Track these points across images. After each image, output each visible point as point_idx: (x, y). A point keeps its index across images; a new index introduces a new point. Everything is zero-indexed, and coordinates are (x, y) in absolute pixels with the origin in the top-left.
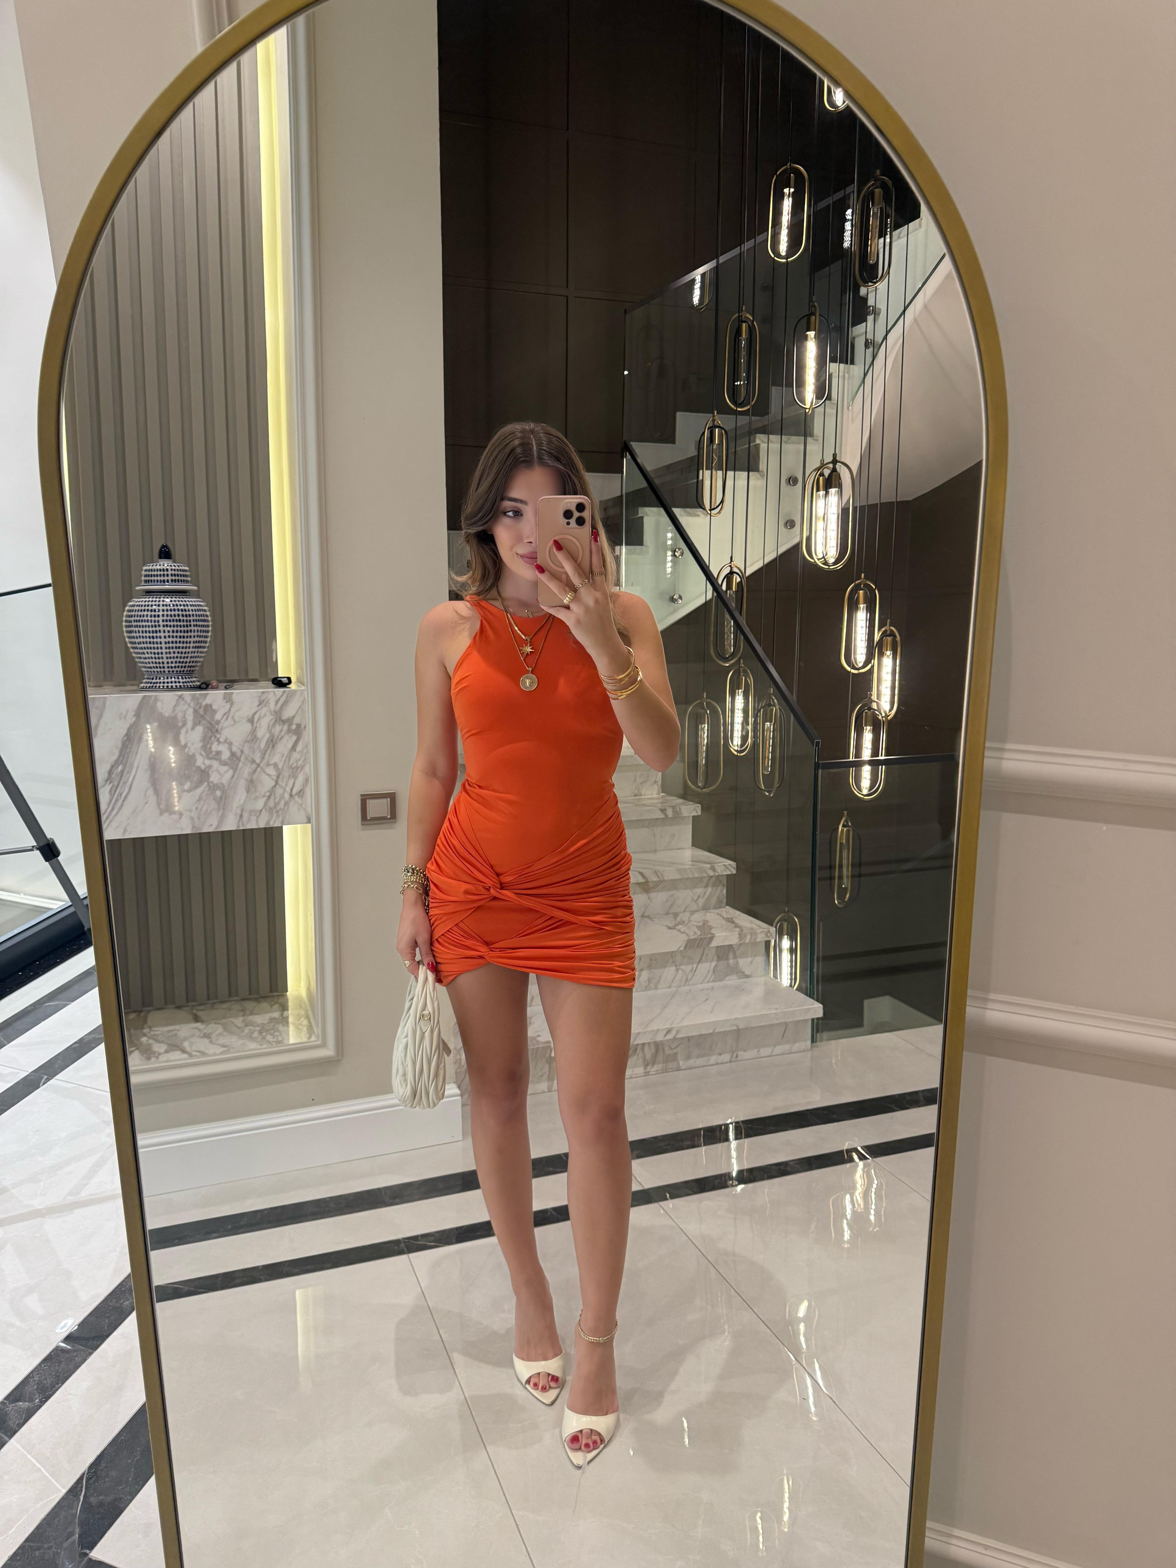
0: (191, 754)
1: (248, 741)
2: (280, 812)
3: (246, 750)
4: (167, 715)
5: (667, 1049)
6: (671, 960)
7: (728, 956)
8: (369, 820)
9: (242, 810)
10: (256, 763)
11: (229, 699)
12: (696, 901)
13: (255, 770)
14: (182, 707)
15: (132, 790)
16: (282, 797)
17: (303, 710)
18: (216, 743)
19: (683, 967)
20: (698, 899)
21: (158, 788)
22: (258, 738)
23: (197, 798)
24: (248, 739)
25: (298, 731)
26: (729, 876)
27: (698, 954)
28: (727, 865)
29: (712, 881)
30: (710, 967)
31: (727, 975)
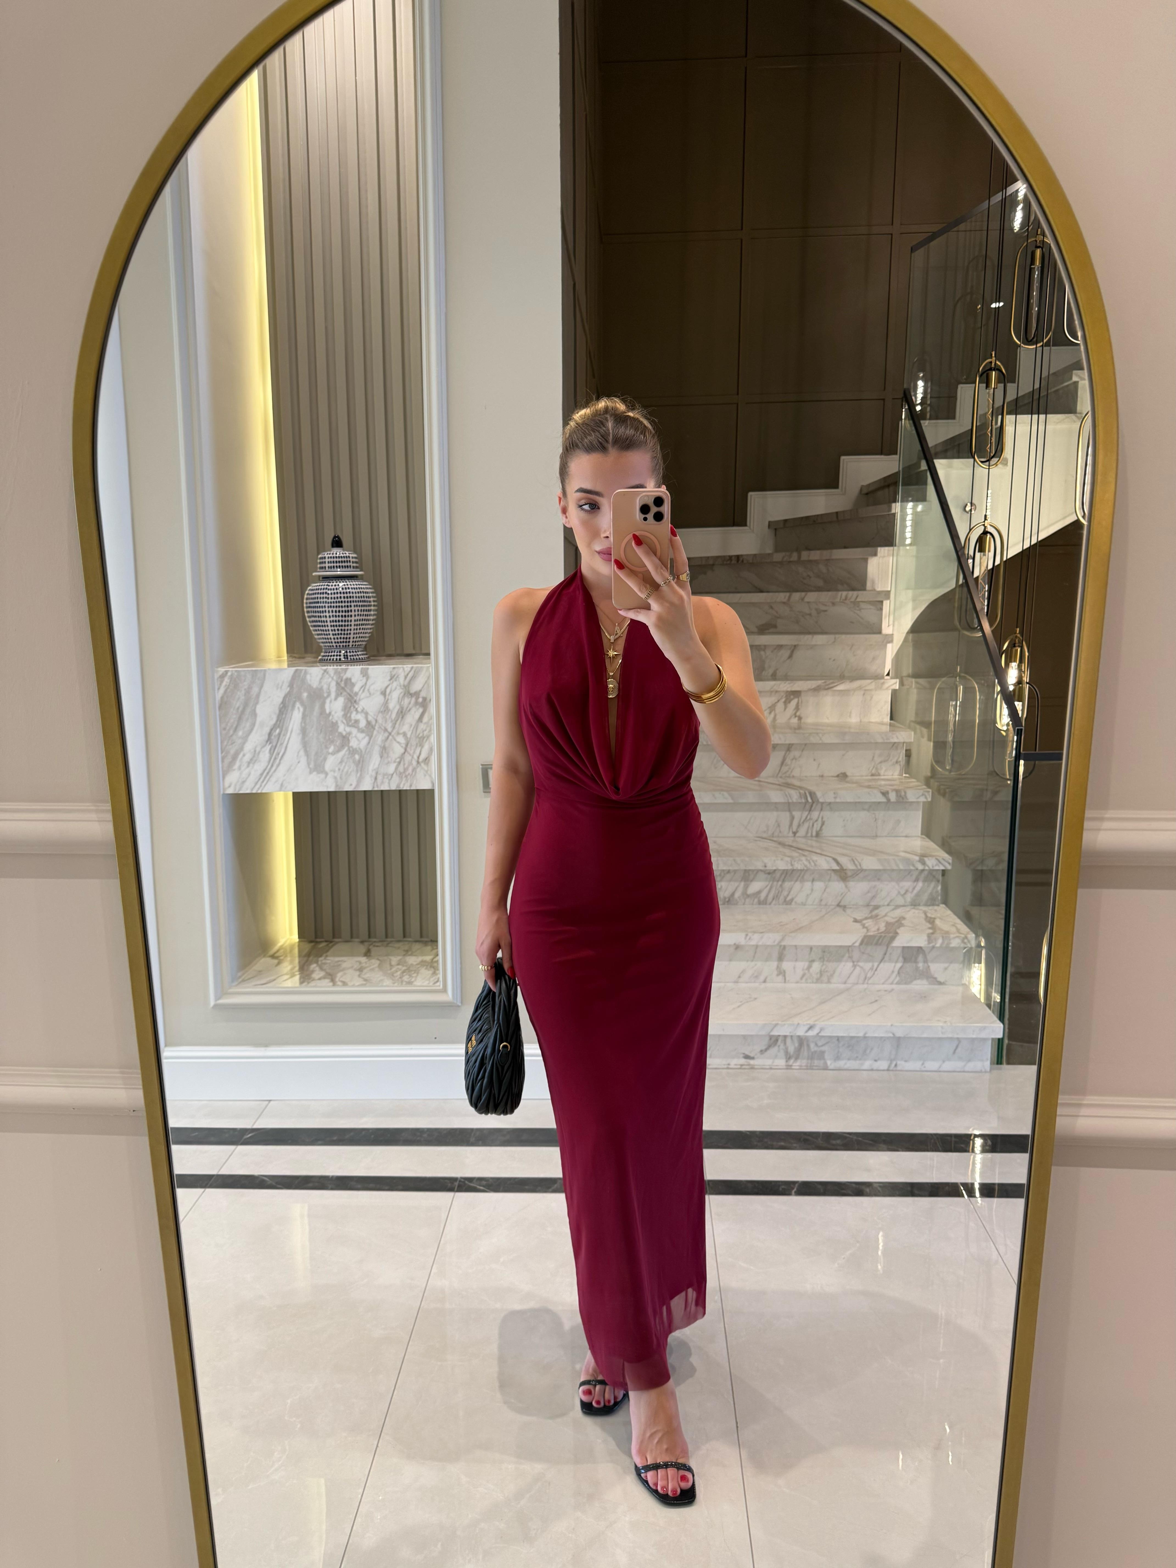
0: (334, 721)
1: (382, 712)
2: (409, 777)
3: (380, 721)
4: (315, 687)
5: (812, 1046)
6: (847, 955)
7: (916, 958)
9: (377, 773)
10: (389, 732)
11: (365, 674)
13: (388, 737)
14: (327, 679)
15: (288, 749)
16: (410, 763)
17: (428, 685)
18: (354, 713)
19: (861, 964)
21: (308, 749)
22: (389, 710)
23: (340, 760)
24: (382, 710)
25: (425, 704)
26: (944, 872)
27: (879, 952)
28: (940, 859)
29: (923, 875)
30: (895, 966)
31: (915, 979)
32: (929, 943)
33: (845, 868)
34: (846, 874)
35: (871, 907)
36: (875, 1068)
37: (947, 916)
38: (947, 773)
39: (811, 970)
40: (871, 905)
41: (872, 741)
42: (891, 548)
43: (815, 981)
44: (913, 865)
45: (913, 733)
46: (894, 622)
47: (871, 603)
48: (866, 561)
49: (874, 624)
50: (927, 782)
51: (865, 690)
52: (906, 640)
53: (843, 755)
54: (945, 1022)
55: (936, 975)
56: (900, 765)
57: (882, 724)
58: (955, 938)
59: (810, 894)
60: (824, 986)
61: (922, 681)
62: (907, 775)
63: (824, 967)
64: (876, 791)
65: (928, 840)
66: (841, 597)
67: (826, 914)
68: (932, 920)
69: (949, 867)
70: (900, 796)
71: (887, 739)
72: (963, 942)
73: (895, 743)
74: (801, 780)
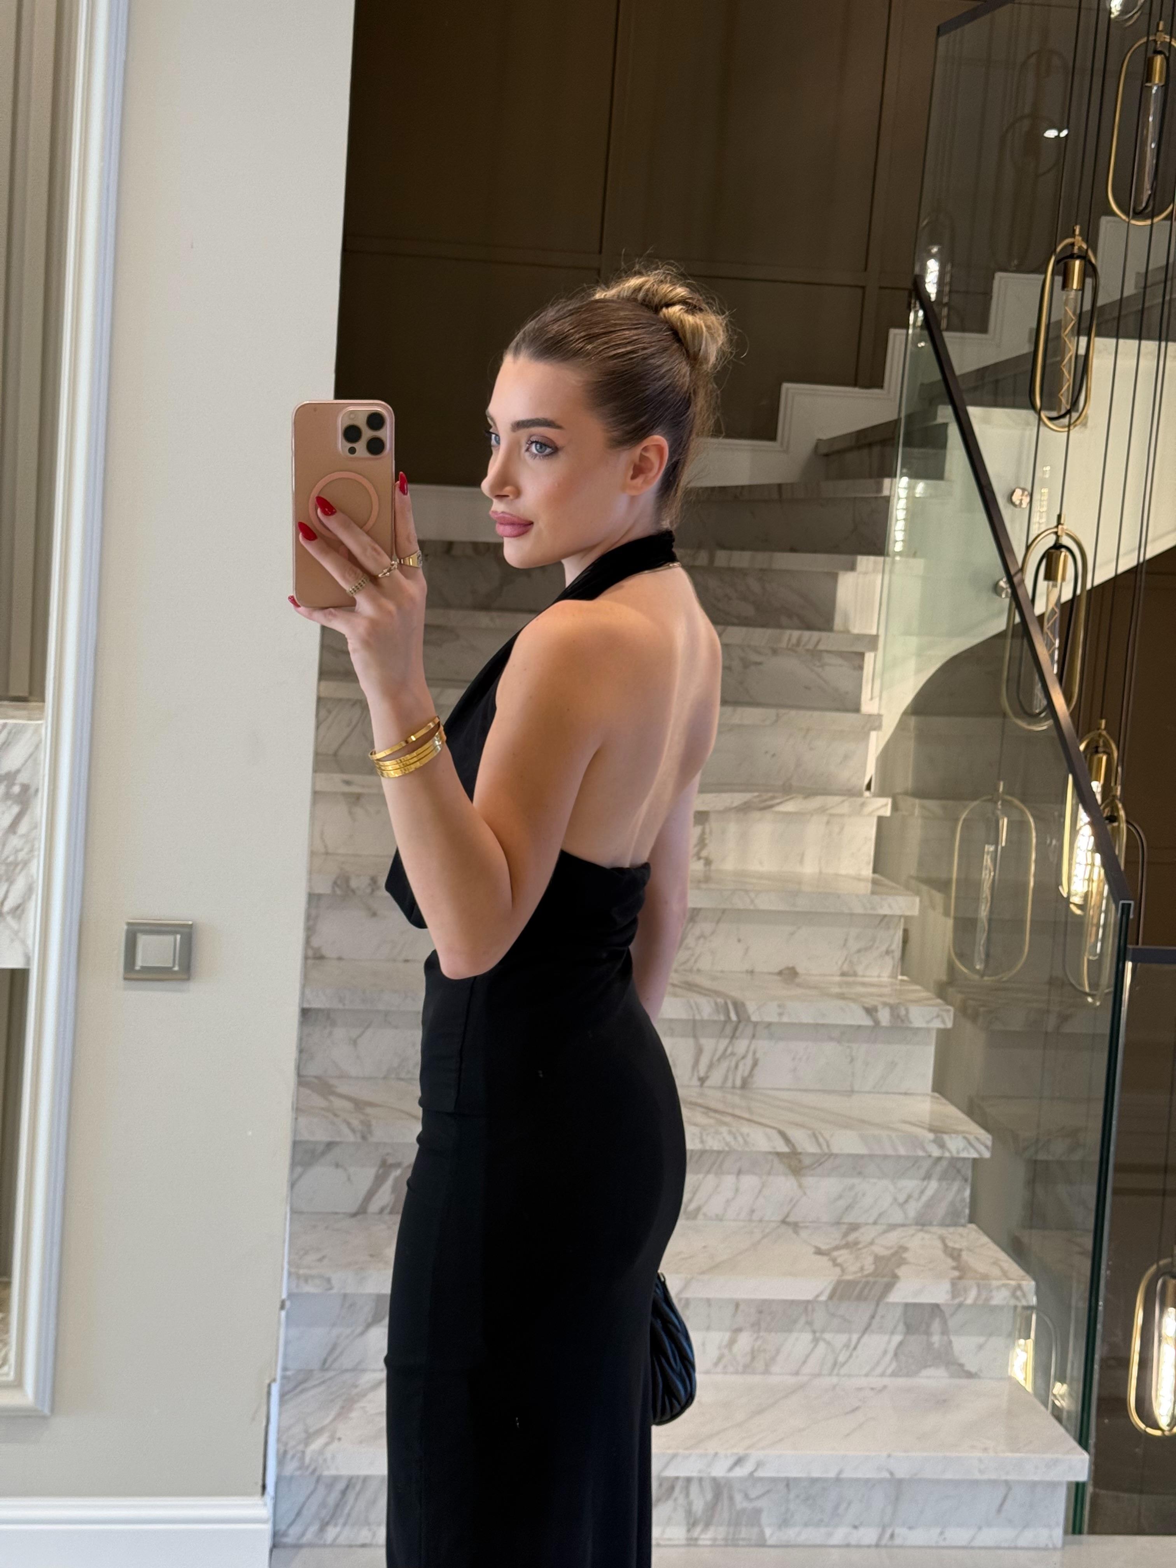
5: (738, 1498)
6: (802, 1320)
7: (928, 1326)
8: (138, 971)
12: (902, 1205)
17: (35, 761)
19: (828, 1336)
20: (906, 1201)
26: (976, 1163)
27: (861, 1313)
28: (971, 1138)
29: (939, 1169)
30: (889, 1342)
31: (925, 1367)
32: (954, 1297)
33: (799, 1150)
34: (800, 1161)
35: (844, 1228)
36: (853, 1542)
37: (983, 1245)
38: (977, 977)
39: (736, 1348)
40: (844, 1223)
41: (846, 911)
42: (880, 559)
43: (740, 1369)
44: (924, 1149)
45: (917, 900)
46: (881, 692)
47: (841, 654)
48: (834, 577)
49: (847, 693)
50: (942, 991)
51: (831, 815)
52: (901, 726)
53: (792, 934)
54: (985, 1450)
55: (963, 1360)
56: (893, 958)
57: (859, 879)
58: (998, 1288)
59: (733, 1199)
60: (757, 1379)
61: (932, 804)
62: (905, 978)
63: (759, 1343)
64: (853, 1006)
65: (944, 1101)
66: (789, 640)
67: (763, 1237)
68: (955, 1254)
69: (987, 1155)
70: (898, 1016)
71: (873, 908)
72: (1014, 1295)
73: (885, 916)
74: (714, 979)
